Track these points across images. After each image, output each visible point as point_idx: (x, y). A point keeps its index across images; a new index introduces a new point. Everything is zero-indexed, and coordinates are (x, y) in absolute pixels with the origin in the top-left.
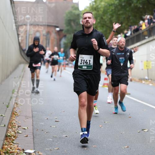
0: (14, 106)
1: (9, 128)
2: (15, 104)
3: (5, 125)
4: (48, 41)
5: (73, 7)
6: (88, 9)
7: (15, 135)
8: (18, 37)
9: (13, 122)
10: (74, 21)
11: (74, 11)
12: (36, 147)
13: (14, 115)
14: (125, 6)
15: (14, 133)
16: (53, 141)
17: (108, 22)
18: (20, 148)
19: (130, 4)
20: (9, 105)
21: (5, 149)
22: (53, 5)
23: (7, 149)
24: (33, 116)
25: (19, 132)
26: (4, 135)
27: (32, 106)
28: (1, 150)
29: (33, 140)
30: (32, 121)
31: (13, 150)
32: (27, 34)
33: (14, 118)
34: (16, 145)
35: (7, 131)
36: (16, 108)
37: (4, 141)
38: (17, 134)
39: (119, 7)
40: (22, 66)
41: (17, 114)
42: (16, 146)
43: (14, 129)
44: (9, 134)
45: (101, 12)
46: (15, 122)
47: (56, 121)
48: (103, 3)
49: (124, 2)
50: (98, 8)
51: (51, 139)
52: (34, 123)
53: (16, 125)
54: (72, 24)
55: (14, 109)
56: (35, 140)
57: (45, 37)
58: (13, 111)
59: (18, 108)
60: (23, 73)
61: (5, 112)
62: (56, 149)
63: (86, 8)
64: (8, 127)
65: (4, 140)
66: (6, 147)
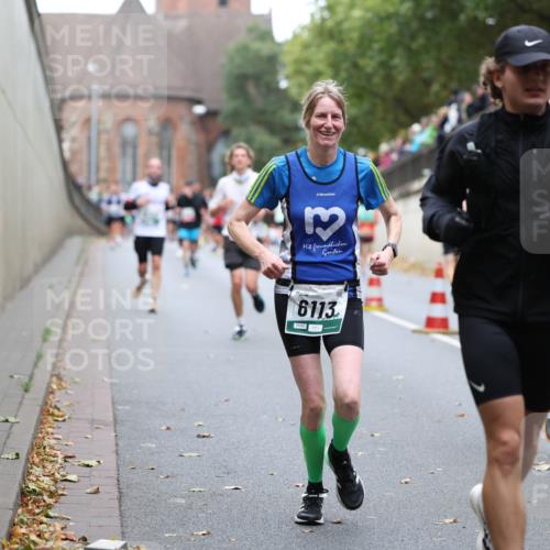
0: (49, 386)
1: (33, 463)
2: (54, 379)
3: (17, 454)
4: (165, 153)
5: (251, 30)
6: (306, 35)
7: (53, 489)
8: (60, 141)
9: (45, 443)
10: (257, 78)
11: (256, 45)
12: (130, 529)
13: (50, 418)
14: (434, 21)
15: (52, 483)
16: (190, 507)
17: (377, 80)
18: (70, 533)
19: (454, 16)
20: (33, 382)
21: (21, 540)
22: (182, 24)
23: (28, 538)
24: (118, 419)
25: (69, 477)
26: (15, 490)
27: (112, 384)
28: (4, 542)
29: (120, 506)
30: (113, 439)
31: (47, 540)
32: (89, 130)
33: (50, 430)
34: (56, 524)
35: (27, 474)
36: (58, 393)
37: (15, 511)
38: (61, 485)
39: (415, 25)
40: (75, 243)
41: (61, 414)
42: (58, 525)
43: (49, 466)
44: (32, 486)
45: (350, 47)
46: (53, 442)
47: (199, 436)
48: (357, 13)
49: (432, 6)
50: (340, 32)
51: (183, 501)
52: (121, 444)
53: (59, 453)
54: (251, 89)
55: (51, 396)
56: (127, 503)
57: (154, 139)
58: (47, 403)
59: (63, 391)
60: (78, 269)
61: (18, 409)
62: (201, 533)
63: (298, 31)
64: (27, 460)
65: (17, 506)
66: (23, 530)
